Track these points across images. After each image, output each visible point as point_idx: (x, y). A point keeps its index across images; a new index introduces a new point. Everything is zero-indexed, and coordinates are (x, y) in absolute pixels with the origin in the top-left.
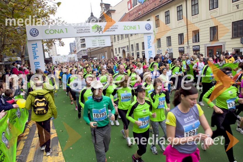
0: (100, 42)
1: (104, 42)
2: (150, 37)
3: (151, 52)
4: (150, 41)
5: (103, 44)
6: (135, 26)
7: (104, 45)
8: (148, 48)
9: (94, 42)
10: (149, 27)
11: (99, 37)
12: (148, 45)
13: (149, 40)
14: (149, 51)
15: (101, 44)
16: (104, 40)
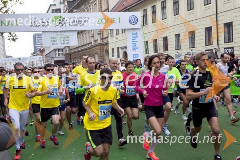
0: (62, 39)
1: (68, 40)
2: (137, 34)
3: (137, 56)
4: (135, 40)
5: (66, 42)
6: (113, 19)
7: (68, 43)
8: (133, 50)
9: (54, 39)
10: (134, 20)
11: (61, 33)
12: (133, 46)
13: (134, 38)
14: (134, 55)
15: (64, 42)
16: (68, 37)
